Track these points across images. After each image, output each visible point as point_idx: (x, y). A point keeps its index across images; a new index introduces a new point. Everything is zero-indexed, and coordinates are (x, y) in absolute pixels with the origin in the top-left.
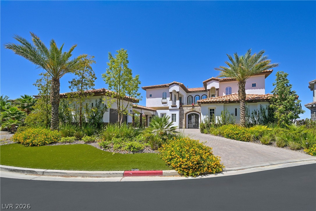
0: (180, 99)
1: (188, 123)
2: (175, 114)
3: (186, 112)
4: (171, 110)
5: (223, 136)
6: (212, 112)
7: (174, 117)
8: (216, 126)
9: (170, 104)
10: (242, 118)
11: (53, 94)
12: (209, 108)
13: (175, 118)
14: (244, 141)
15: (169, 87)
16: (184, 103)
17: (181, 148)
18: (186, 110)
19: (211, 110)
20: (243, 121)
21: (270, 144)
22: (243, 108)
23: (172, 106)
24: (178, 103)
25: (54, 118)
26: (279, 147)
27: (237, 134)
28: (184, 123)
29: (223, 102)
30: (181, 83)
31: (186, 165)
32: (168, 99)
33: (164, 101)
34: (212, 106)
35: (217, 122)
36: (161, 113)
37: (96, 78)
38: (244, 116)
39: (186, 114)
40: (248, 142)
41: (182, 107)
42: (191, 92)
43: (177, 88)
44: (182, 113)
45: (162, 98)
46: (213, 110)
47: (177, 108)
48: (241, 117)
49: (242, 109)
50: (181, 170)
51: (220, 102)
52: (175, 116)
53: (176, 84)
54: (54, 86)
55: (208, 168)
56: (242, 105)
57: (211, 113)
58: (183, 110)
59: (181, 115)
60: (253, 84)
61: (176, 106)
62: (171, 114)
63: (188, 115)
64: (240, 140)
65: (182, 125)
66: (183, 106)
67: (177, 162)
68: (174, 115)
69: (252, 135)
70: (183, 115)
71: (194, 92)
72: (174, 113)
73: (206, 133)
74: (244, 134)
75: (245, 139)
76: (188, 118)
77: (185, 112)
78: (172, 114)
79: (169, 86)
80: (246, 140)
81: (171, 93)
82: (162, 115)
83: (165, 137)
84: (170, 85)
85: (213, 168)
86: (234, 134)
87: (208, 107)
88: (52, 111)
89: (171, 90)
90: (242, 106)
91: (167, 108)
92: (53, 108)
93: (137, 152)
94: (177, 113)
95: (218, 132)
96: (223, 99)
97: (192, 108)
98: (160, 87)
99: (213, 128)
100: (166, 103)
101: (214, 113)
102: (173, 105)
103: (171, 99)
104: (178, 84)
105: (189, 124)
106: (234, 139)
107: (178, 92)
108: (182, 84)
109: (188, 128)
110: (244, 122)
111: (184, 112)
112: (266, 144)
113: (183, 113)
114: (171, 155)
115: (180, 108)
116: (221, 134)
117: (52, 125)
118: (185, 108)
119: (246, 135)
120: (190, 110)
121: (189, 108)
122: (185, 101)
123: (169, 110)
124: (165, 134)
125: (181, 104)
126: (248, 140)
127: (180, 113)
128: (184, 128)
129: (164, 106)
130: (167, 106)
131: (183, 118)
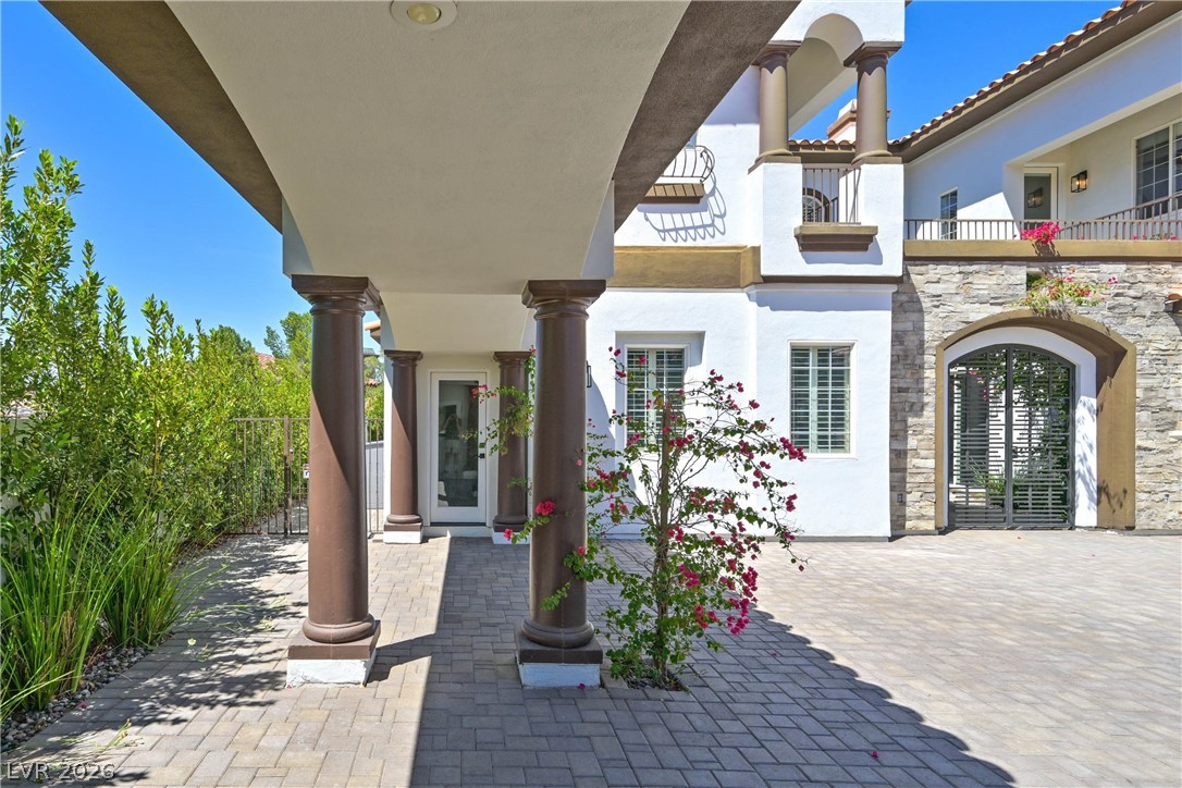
2: (842, 353)
3: (954, 327)
4: (776, 289)
7: (827, 391)
13: (841, 401)
18: (958, 298)
23: (806, 242)
24: (885, 192)
47: (878, 260)
52: (841, 377)
61: (859, 242)
62: (786, 353)
68: (827, 366)
72: (821, 327)
77: (935, 329)
78: (799, 354)
97: (1020, 274)
100: (693, 195)
111: (919, 329)
120: (1004, 300)
121: (986, 281)
123: (752, 295)
128: (931, 526)
129: (669, 243)
130: (700, 243)
131: (912, 397)
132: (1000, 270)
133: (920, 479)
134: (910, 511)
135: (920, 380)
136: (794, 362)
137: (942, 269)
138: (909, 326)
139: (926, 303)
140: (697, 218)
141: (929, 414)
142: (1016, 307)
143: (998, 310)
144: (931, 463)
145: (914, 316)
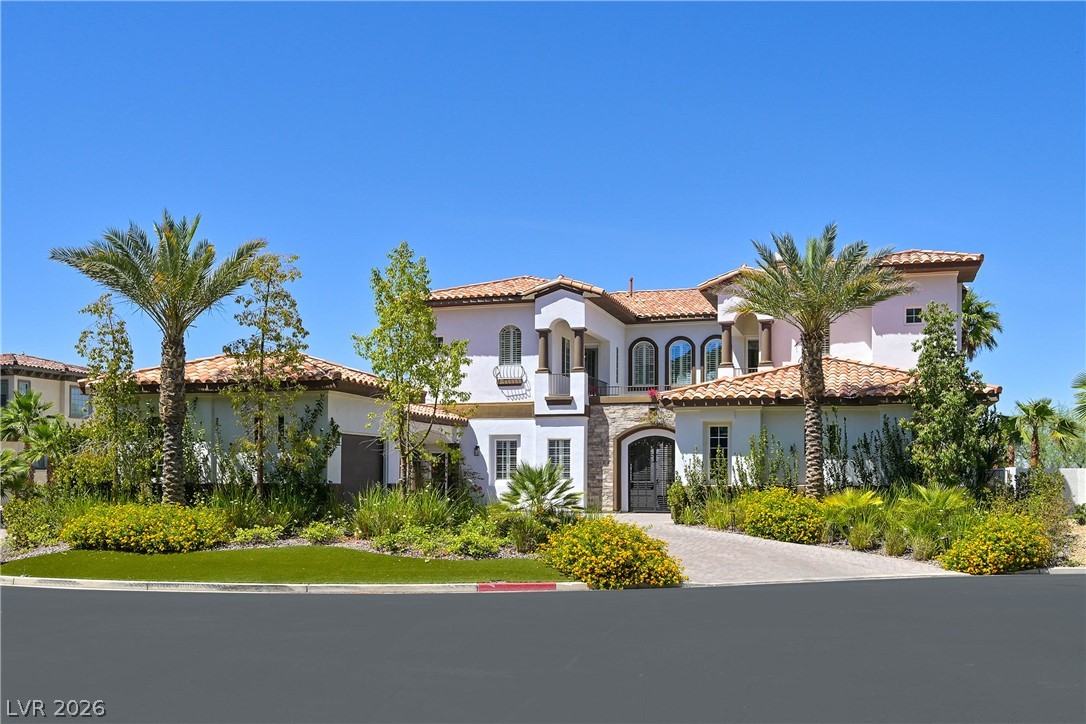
0: (591, 361)
1: (631, 486)
2: (567, 442)
3: (620, 431)
4: (542, 420)
5: (742, 530)
6: (718, 441)
7: (561, 456)
8: (731, 494)
9: (538, 388)
10: (812, 465)
11: (170, 391)
12: (705, 424)
13: (567, 460)
14: (802, 542)
15: (533, 301)
16: (612, 382)
17: (594, 537)
18: (622, 419)
19: (714, 431)
20: (813, 476)
21: (874, 547)
22: (814, 428)
23: (551, 402)
24: (578, 383)
25: (175, 469)
26: (891, 555)
27: (783, 519)
28: (609, 484)
29: (755, 401)
30: (595, 289)
31: (604, 567)
32: (531, 362)
33: (510, 371)
34: (718, 417)
35: (734, 479)
36: (492, 437)
37: (307, 333)
38: (815, 458)
39: (619, 440)
40: (815, 544)
41: (599, 403)
42: (646, 320)
43: (573, 312)
44: (599, 435)
45: (496, 360)
46: (724, 430)
47: (576, 408)
48: (809, 460)
49: (812, 432)
50: (592, 579)
51: (743, 401)
52: (567, 451)
53: (570, 288)
54: (175, 365)
55: (650, 575)
56: (810, 417)
57: (714, 443)
58: (604, 422)
59: (596, 443)
60: (909, 312)
61: (569, 402)
62: (546, 443)
63: (631, 447)
64: (791, 541)
65: (600, 494)
66: (603, 399)
67: (584, 564)
68: (561, 448)
69: (829, 523)
70: (604, 444)
71: (661, 319)
72: (559, 433)
73: (691, 524)
74: (803, 520)
75: (805, 535)
76: (631, 459)
77: (613, 431)
78: (552, 443)
79: (532, 297)
80: (806, 538)
81: (544, 334)
82: (499, 443)
83: (553, 520)
84: (540, 294)
85: (661, 575)
86: (774, 520)
87: (702, 420)
88: (168, 446)
89: (544, 319)
90: (810, 424)
91: (524, 411)
92: (172, 437)
93: (484, 556)
94: (577, 435)
95: (728, 516)
96: (758, 391)
97: (646, 409)
98: (488, 300)
99: (716, 502)
100: (518, 383)
101: (724, 443)
102: (554, 397)
103: (546, 365)
104: (580, 291)
105: (634, 492)
106: (771, 536)
107: (579, 332)
108: (600, 290)
109: (630, 510)
110: (817, 480)
111: (607, 432)
112: (861, 550)
113: (604, 436)
114: (572, 553)
115: (588, 412)
116: (734, 525)
117: (169, 493)
118: (613, 408)
119: (810, 524)
120: (640, 419)
121: (633, 412)
122: (614, 369)
123: (533, 421)
124: (551, 512)
125: (595, 389)
126: (815, 539)
127: (590, 434)
128: (612, 509)
129: (511, 401)
130: (522, 401)
131: (604, 458)
132: (638, 407)
133: (607, 491)
134: (604, 503)
135: (608, 451)
136: (550, 446)
137: (616, 407)
138: (603, 430)
139: (610, 421)
140: (520, 391)
141: (611, 464)
142: (645, 422)
143: (637, 423)
144: (611, 484)
145: (605, 426)
